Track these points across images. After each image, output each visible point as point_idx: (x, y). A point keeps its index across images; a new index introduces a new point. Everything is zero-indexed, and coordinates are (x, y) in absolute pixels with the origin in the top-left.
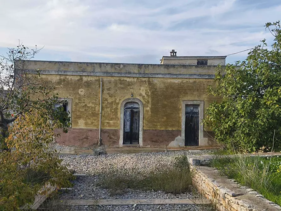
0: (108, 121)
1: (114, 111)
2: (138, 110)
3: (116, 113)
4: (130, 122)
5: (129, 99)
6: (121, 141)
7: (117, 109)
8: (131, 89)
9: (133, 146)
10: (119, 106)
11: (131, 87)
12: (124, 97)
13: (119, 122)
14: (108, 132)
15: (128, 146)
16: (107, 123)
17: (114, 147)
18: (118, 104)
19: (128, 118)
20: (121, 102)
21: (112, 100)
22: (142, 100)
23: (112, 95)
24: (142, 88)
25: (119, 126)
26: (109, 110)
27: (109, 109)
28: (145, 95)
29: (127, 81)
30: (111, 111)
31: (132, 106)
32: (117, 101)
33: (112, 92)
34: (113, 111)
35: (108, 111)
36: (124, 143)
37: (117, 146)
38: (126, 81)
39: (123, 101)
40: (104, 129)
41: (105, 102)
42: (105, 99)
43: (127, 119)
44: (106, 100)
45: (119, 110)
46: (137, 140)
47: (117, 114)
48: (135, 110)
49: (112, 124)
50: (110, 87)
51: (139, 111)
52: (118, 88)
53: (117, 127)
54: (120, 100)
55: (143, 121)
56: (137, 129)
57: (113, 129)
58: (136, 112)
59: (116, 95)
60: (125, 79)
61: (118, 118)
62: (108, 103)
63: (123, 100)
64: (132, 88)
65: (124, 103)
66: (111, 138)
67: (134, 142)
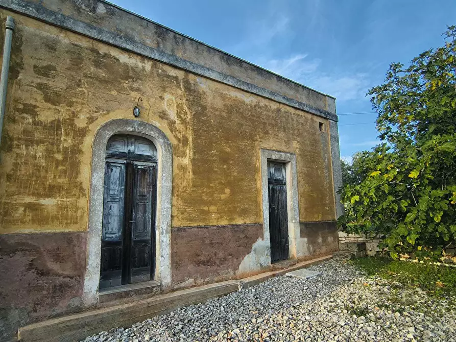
0: (28, 200)
1: (65, 159)
2: (150, 164)
3: (74, 167)
4: (122, 203)
5: (126, 122)
6: (92, 281)
7: (76, 150)
8: (132, 89)
9: (138, 292)
10: (89, 140)
11: (135, 85)
12: (108, 112)
13: (82, 202)
14: (36, 250)
15: (120, 296)
16: (29, 207)
17: (62, 306)
18: (83, 132)
19: (117, 189)
20: (95, 128)
21: (56, 116)
22: (168, 133)
23: (57, 94)
24: (167, 96)
25: (86, 219)
26: (39, 154)
27: (40, 151)
28: (176, 119)
29: (121, 61)
30: (49, 155)
31: (131, 148)
32: (81, 122)
33: (58, 84)
34: (59, 157)
35: (35, 157)
36: (101, 287)
37: (75, 302)
38: (118, 60)
39: (105, 127)
40: (13, 236)
41: (23, 118)
42: (21, 107)
43: (111, 192)
44: (30, 110)
45: (85, 159)
46: (149, 265)
47: (78, 173)
48: (140, 165)
49: (53, 211)
50: (54, 64)
51: (155, 169)
52: (86, 76)
53: (76, 223)
54: (91, 120)
55: (172, 199)
56: (145, 227)
57: (55, 234)
58: (144, 171)
59: (74, 100)
60: (114, 53)
61: (82, 189)
62: (35, 123)
63: (102, 121)
64: (138, 90)
65: (108, 134)
66: (43, 273)
67: (136, 273)
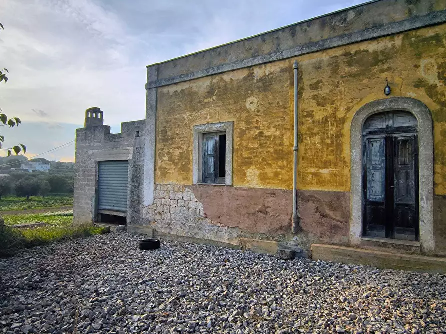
0: (314, 170)
1: (332, 142)
2: (411, 134)
3: (339, 147)
4: (383, 172)
5: (377, 102)
6: (355, 228)
7: (339, 135)
8: (382, 71)
9: (396, 247)
10: (347, 125)
11: (385, 66)
12: (361, 99)
13: (346, 171)
14: (318, 201)
15: (379, 245)
16: (315, 175)
17: (336, 239)
18: (343, 120)
19: (377, 159)
20: (351, 115)
21: (325, 114)
22: (426, 100)
23: (324, 99)
25: (349, 184)
26: (317, 141)
27: (317, 139)
28: (437, 82)
29: (370, 50)
30: (322, 142)
31: (390, 123)
32: (340, 114)
33: (324, 91)
34: (328, 141)
35: (315, 144)
36: (364, 233)
37: (345, 239)
38: (367, 51)
39: (358, 113)
40: (306, 191)
41: (307, 120)
42: (305, 114)
43: (373, 163)
44: (310, 114)
45: (346, 140)
46: (413, 227)
47: (341, 151)
48: (400, 136)
49: (327, 177)
50: (321, 78)
51: (416, 138)
52: (342, 77)
53: (342, 186)
54: (348, 109)
55: (433, 167)
56: (408, 192)
57: (329, 192)
58: (405, 142)
59: (335, 98)
60: (363, 47)
61: (345, 162)
62: (313, 122)
63: (356, 108)
64: (389, 69)
65: (362, 117)
66: (324, 216)
67: (399, 232)
